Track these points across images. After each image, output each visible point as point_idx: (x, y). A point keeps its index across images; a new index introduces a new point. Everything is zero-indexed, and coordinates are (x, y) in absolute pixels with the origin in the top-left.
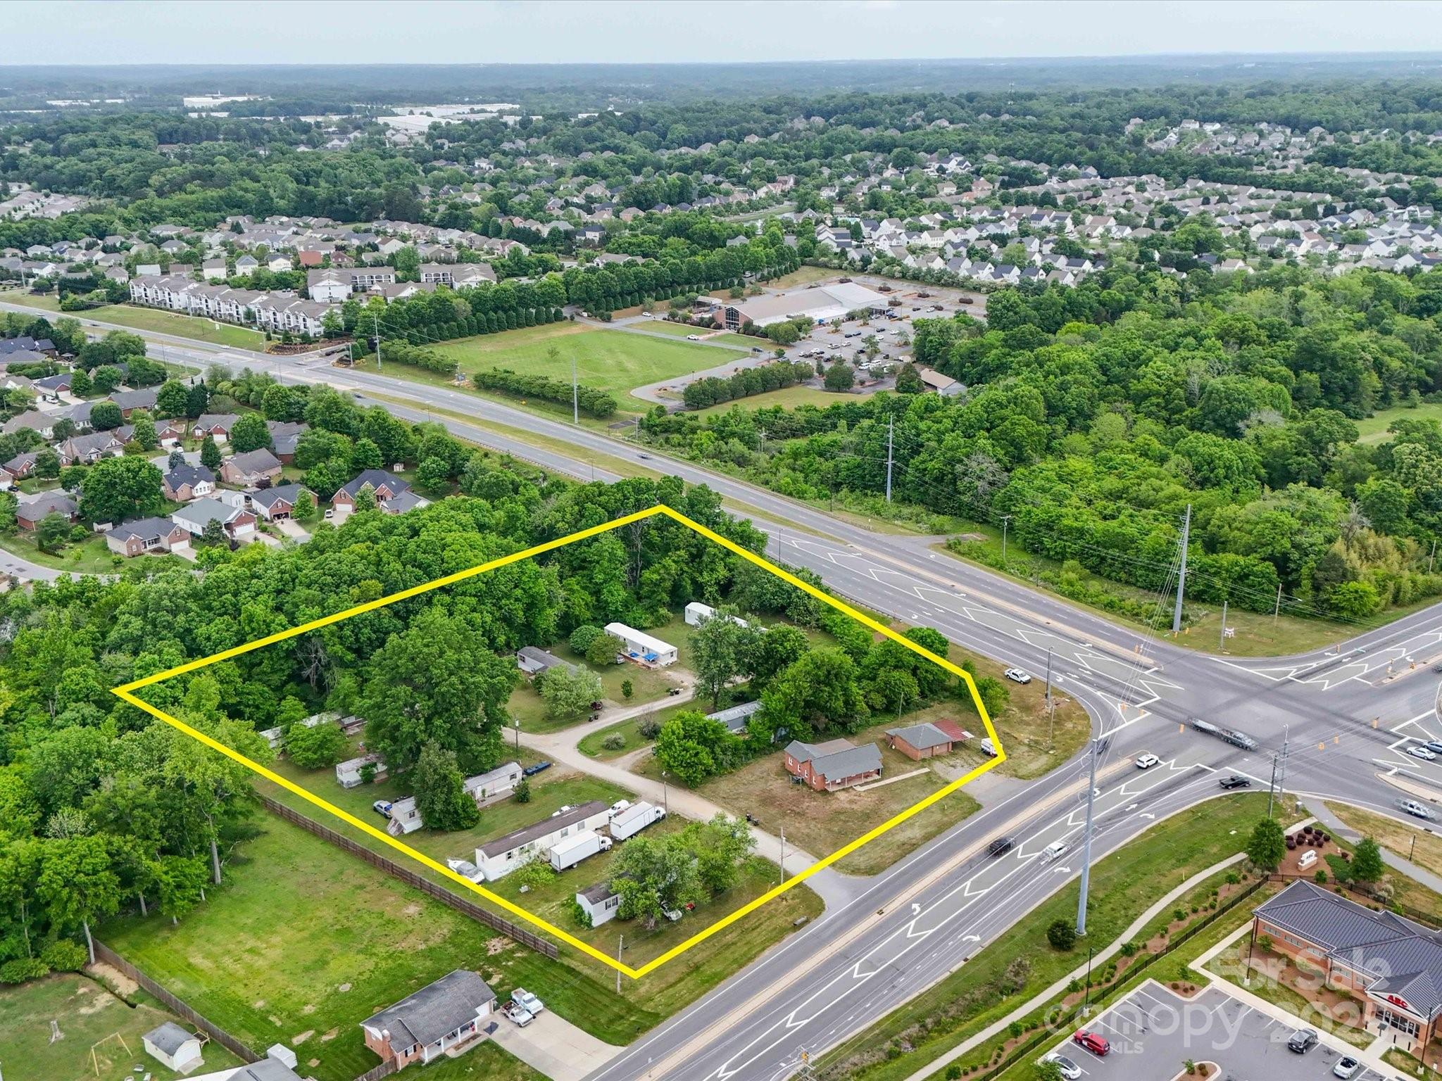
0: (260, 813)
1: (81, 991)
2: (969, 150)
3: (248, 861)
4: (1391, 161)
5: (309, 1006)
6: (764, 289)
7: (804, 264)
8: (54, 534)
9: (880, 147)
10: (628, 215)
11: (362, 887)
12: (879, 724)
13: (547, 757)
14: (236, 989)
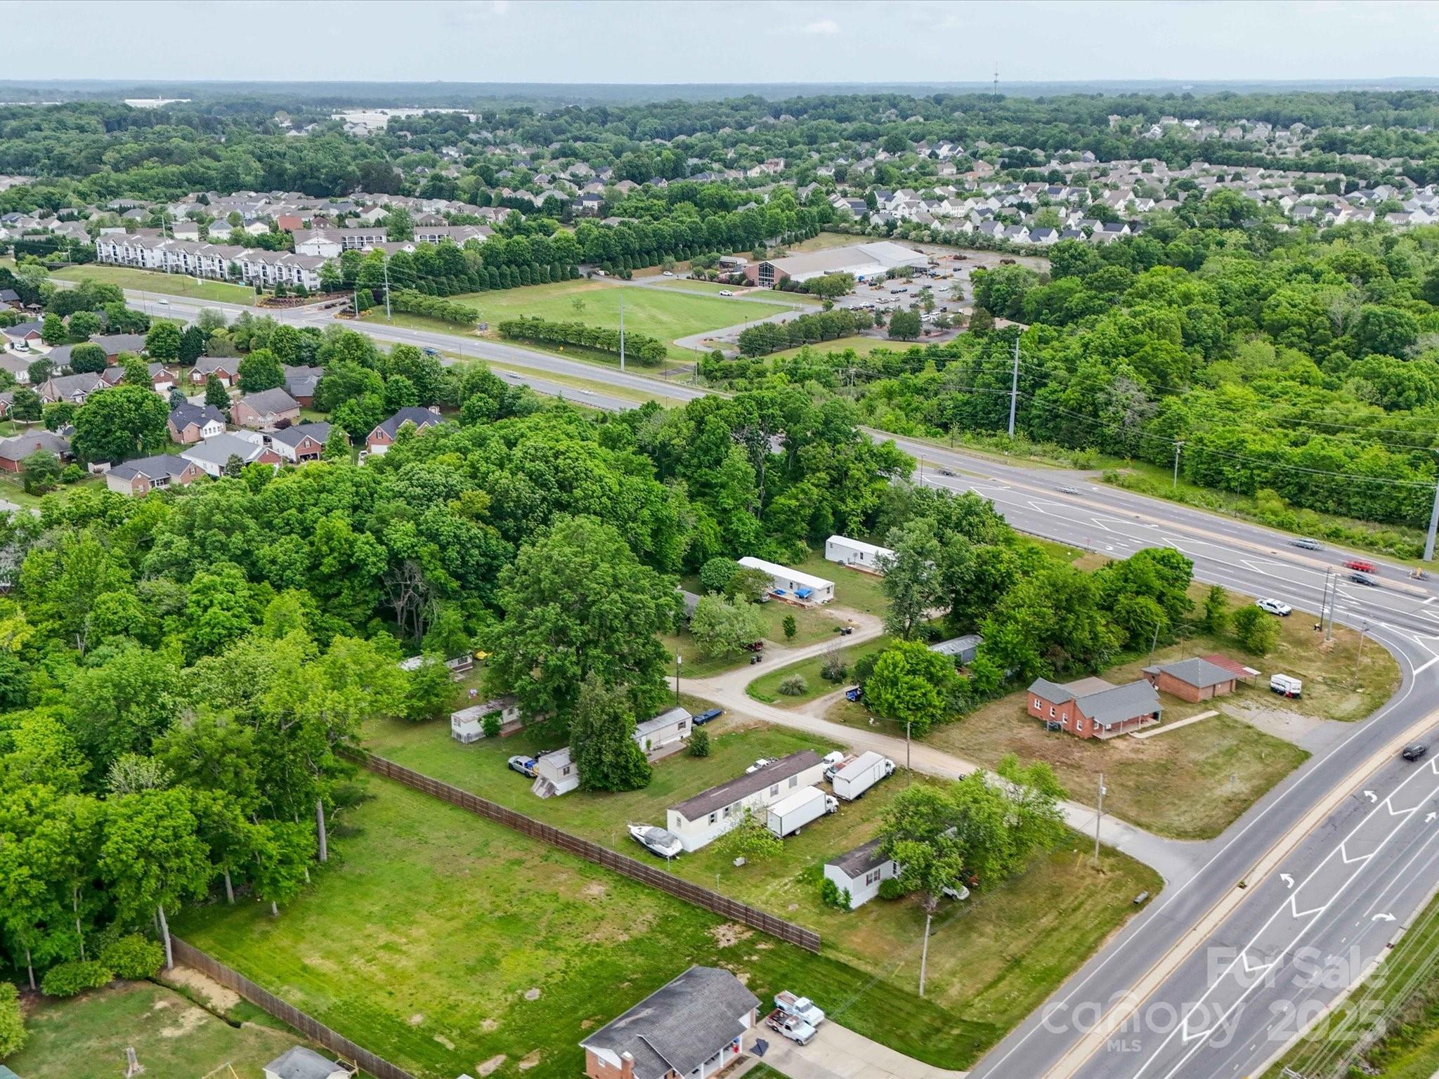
0: (363, 774)
1: (160, 1005)
2: (958, 138)
3: (359, 832)
4: (1393, 147)
5: (488, 1022)
6: (788, 252)
7: (823, 230)
8: (42, 474)
9: (863, 136)
10: (624, 187)
11: (519, 862)
12: (1123, 663)
13: (713, 704)
14: (378, 999)
